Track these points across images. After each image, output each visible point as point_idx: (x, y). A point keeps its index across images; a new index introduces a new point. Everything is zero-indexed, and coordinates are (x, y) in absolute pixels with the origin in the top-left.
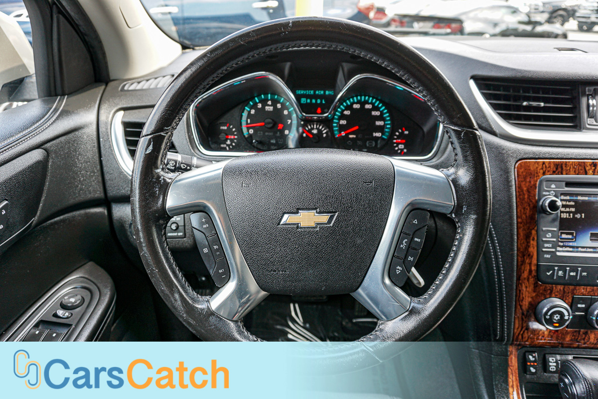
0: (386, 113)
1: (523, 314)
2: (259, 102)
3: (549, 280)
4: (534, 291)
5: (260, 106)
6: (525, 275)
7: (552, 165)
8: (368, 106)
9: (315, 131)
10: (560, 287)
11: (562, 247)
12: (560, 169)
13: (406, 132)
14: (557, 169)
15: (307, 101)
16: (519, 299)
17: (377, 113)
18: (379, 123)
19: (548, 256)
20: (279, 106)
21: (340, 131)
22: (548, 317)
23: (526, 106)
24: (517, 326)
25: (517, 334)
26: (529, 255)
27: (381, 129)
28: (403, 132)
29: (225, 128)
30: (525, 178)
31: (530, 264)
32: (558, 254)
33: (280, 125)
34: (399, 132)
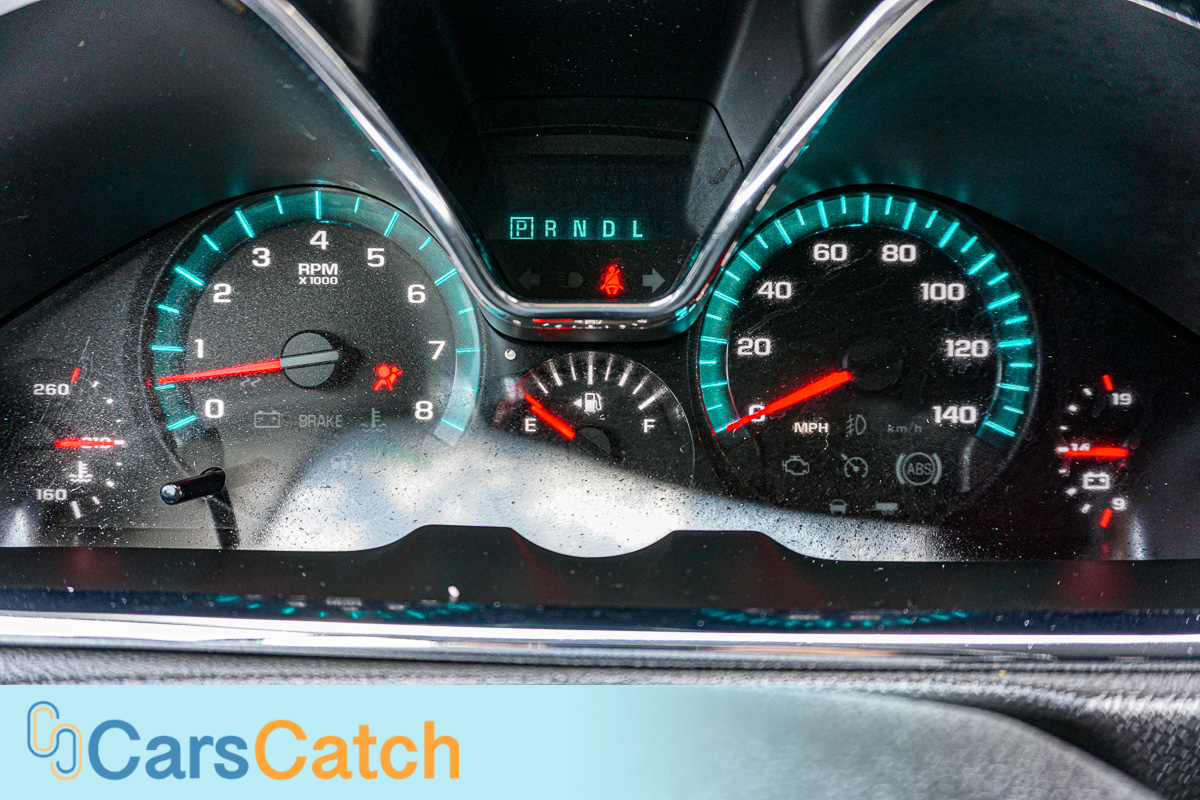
0: (1000, 291)
2: (259, 240)
5: (263, 257)
8: (894, 253)
9: (591, 404)
13: (1123, 399)
15: (540, 230)
17: (951, 292)
18: (963, 349)
20: (375, 257)
21: (738, 399)
27: (975, 383)
28: (1102, 394)
29: (64, 389)
33: (384, 371)
34: (1079, 399)
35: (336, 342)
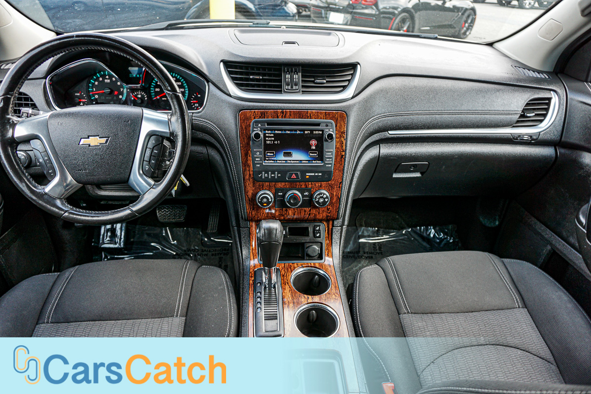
0: (185, 83)
1: (249, 200)
2: (100, 77)
3: (260, 180)
4: (254, 186)
5: (101, 79)
6: (247, 177)
7: (259, 113)
9: (139, 96)
10: (267, 184)
11: (268, 160)
12: (263, 116)
13: (199, 96)
14: (262, 115)
15: (133, 76)
16: (246, 192)
18: (181, 90)
19: (259, 166)
20: (114, 79)
22: (260, 200)
23: (252, 79)
24: (247, 208)
25: (248, 213)
26: (248, 165)
28: (197, 95)
29: (79, 94)
30: (244, 121)
31: (249, 170)
32: (264, 164)
33: (116, 92)
34: (194, 95)
35: (110, 89)
